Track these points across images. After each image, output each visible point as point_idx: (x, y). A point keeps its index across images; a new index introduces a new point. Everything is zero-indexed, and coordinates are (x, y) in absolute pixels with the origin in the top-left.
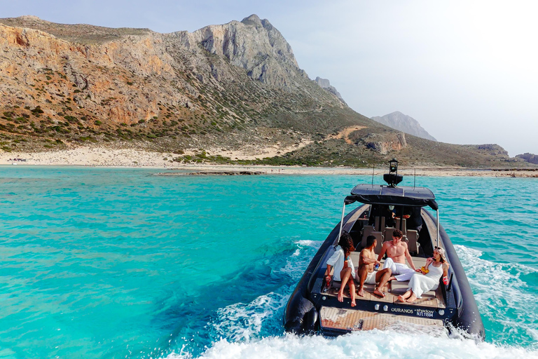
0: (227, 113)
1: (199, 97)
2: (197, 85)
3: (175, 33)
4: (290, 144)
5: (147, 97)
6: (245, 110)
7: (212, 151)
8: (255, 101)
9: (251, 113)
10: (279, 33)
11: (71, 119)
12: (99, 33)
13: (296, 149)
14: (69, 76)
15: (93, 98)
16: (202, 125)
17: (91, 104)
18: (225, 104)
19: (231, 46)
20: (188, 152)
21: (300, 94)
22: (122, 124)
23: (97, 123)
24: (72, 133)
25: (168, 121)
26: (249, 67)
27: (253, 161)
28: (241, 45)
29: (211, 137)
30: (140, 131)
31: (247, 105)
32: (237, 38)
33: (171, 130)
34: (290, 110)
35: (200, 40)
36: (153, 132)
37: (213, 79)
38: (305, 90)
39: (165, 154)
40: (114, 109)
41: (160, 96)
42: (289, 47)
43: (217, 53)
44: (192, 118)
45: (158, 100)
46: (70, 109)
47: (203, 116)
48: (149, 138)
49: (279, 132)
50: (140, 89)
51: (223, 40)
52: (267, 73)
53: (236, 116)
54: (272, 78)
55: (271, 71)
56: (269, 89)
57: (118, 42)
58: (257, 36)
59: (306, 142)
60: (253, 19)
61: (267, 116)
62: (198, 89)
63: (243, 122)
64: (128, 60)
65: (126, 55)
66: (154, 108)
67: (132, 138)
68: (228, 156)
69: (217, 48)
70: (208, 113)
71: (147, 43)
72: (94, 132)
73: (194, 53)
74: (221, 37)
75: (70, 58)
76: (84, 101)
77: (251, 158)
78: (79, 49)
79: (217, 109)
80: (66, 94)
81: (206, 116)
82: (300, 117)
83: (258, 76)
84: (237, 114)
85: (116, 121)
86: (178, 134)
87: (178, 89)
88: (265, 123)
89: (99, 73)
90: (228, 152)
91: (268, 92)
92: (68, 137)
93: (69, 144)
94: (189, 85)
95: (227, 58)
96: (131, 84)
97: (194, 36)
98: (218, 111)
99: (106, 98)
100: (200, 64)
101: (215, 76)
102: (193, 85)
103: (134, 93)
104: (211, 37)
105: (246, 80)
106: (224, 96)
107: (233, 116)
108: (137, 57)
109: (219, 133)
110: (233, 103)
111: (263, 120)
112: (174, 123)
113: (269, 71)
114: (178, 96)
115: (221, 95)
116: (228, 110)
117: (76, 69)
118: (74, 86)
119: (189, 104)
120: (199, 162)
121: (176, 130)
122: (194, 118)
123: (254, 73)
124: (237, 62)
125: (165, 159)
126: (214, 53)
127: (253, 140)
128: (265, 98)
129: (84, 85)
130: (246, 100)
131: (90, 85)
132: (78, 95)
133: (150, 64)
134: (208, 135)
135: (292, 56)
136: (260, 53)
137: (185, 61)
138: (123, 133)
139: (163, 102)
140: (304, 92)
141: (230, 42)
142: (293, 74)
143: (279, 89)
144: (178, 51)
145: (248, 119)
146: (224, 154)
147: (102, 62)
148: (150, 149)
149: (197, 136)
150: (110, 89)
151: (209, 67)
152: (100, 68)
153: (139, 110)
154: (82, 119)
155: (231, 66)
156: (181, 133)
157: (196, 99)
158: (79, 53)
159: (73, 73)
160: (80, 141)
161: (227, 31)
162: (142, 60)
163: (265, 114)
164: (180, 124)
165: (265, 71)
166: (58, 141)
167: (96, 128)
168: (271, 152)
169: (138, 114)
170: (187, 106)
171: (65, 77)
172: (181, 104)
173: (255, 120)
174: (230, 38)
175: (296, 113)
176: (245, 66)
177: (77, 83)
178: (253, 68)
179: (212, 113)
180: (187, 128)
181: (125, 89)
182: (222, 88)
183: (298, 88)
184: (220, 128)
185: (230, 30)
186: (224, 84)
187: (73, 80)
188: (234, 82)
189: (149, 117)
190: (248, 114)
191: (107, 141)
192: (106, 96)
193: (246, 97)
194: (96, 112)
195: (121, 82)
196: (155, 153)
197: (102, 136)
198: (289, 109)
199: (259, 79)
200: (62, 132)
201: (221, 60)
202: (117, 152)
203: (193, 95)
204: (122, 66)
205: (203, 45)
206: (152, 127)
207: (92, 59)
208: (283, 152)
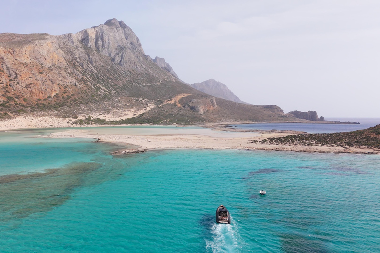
0: (100, 88)
1: (82, 78)
2: (80, 69)
3: (64, 35)
4: (141, 108)
5: (52, 81)
6: (111, 86)
7: (95, 115)
8: (117, 79)
9: (115, 87)
10: (131, 30)
11: (10, 99)
12: (19, 39)
13: (145, 111)
14: (5, 71)
15: (20, 84)
16: (86, 98)
17: (20, 87)
18: (99, 82)
19: (100, 42)
20: (80, 117)
21: (146, 73)
22: (38, 100)
23: (25, 100)
24: (12, 108)
25: (65, 96)
26: (112, 56)
27: (120, 121)
28: (107, 41)
29: (92, 106)
30: (49, 103)
31: (112, 82)
32: (104, 37)
33: (68, 102)
34: (140, 84)
35: (80, 38)
36: (57, 104)
37: (90, 65)
38: (150, 70)
39: (67, 119)
40: (33, 91)
41: (59, 80)
42: (137, 40)
43: (91, 47)
44: (79, 93)
45: (58, 82)
46: (8, 92)
47: (85, 91)
48: (55, 108)
49: (134, 100)
50: (47, 76)
51: (95, 37)
52: (125, 59)
53: (106, 90)
54: (128, 63)
55: (127, 58)
56: (126, 70)
57: (32, 46)
58: (117, 34)
59: (151, 106)
60: (113, 21)
61: (125, 89)
62: (81, 72)
63: (110, 94)
64: (38, 57)
65: (37, 54)
66: (56, 88)
67: (46, 109)
68: (104, 118)
69: (91, 44)
70: (89, 89)
71: (49, 45)
72: (24, 106)
73: (77, 48)
74: (94, 36)
75: (5, 58)
76: (15, 86)
77: (118, 119)
78: (10, 52)
79: (94, 86)
80: (5, 82)
81: (87, 91)
82: (146, 89)
83: (119, 62)
84: (107, 89)
85: (35, 97)
86: (72, 104)
87: (69, 73)
88: (124, 94)
89: (22, 67)
90: (103, 115)
91: (126, 72)
92: (10, 110)
93: (12, 115)
94: (75, 71)
95: (98, 50)
96: (41, 73)
97: (77, 37)
98: (95, 87)
99: (28, 83)
100: (81, 55)
101: (91, 63)
102: (78, 70)
103: (44, 79)
104: (88, 36)
105: (111, 65)
106: (97, 76)
107: (104, 90)
108: (44, 55)
109: (97, 102)
110: (104, 81)
111: (123, 92)
112: (69, 97)
113: (126, 58)
114: (70, 79)
115: (95, 76)
116: (100, 86)
117: (9, 65)
118: (9, 76)
119: (77, 83)
120: (88, 123)
121: (70, 102)
122: (80, 92)
123: (116, 60)
124: (104, 53)
125: (68, 122)
126: (90, 47)
127: (117, 106)
128: (124, 77)
129: (15, 76)
130: (111, 79)
131: (18, 76)
132: (12, 82)
133: (51, 58)
134: (90, 104)
135: (140, 45)
136: (119, 46)
137: (72, 53)
138: (40, 105)
139: (61, 83)
140: (148, 71)
141: (100, 39)
142: (141, 59)
143: (133, 70)
144: (66, 47)
145: (113, 92)
146: (101, 117)
147: (24, 59)
148: (58, 116)
149: (83, 105)
150: (30, 77)
151: (87, 57)
152: (22, 63)
153: (48, 90)
154: (16, 98)
155: (101, 56)
156: (74, 104)
157: (80, 80)
158: (10, 55)
159: (8, 68)
160: (18, 113)
161: (97, 32)
162: (46, 56)
163: (124, 87)
164: (72, 98)
165: (123, 58)
166: (6, 113)
167: (25, 103)
168: (130, 114)
169: (47, 93)
170: (75, 85)
171: (3, 71)
172: (72, 84)
173: (118, 93)
174: (100, 37)
175: (144, 86)
176: (110, 55)
177: (10, 75)
178: (115, 56)
179: (91, 89)
180: (77, 100)
181: (39, 76)
182: (96, 71)
183: (145, 69)
184: (97, 99)
185: (100, 31)
186: (96, 67)
187: (8, 73)
188: (103, 66)
189: (54, 94)
190: (113, 88)
191: (33, 112)
192: (28, 82)
193: (111, 77)
194: (23, 92)
195: (35, 72)
196: (61, 119)
197: (29, 108)
198: (139, 84)
199: (119, 64)
200: (6, 107)
201: (95, 51)
202: (40, 119)
203: (78, 77)
204: (35, 61)
205: (82, 41)
206: (56, 101)
207: (18, 58)
208: (137, 114)
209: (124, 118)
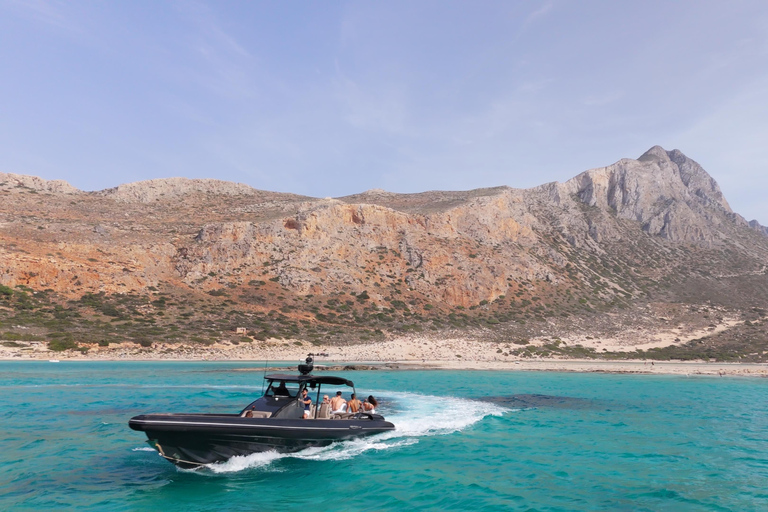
0: (605, 285)
1: (568, 265)
2: (566, 249)
3: (542, 186)
4: (701, 326)
5: (493, 271)
6: (634, 279)
7: (572, 340)
8: (651, 265)
9: (643, 282)
10: (697, 165)
11: (398, 304)
12: (446, 199)
13: (709, 333)
14: (404, 254)
15: (426, 278)
16: (565, 304)
17: (424, 284)
18: (605, 273)
19: (618, 194)
20: (535, 342)
21: (727, 250)
22: (458, 308)
23: (427, 308)
24: (396, 321)
25: (518, 300)
26: (645, 219)
27: (631, 353)
28: (633, 190)
29: (575, 320)
30: (480, 315)
31: (638, 272)
32: (627, 182)
33: (521, 313)
34: (709, 274)
35: (575, 191)
36: (496, 316)
37: (591, 240)
38: (737, 244)
40: (450, 289)
41: (511, 269)
42: (713, 184)
43: (597, 205)
44: (551, 295)
45: (507, 274)
46: (399, 292)
47: (568, 291)
48: (489, 324)
49: (686, 308)
50: (485, 262)
51: (607, 186)
52: (673, 223)
53: (619, 288)
54: (680, 232)
55: (679, 221)
56: (676, 246)
57: (463, 207)
58: (659, 175)
59: (731, 322)
60: (654, 152)
61: (668, 286)
62: (567, 255)
63: (628, 296)
64: (475, 228)
65: (472, 222)
66: (501, 284)
67: (466, 324)
68: (593, 346)
69: (598, 199)
70: (576, 287)
71: (499, 204)
72: (420, 318)
73: (565, 209)
74: (605, 183)
75: (407, 232)
76: (416, 282)
77: (630, 349)
78: (419, 221)
79: (591, 281)
80: (397, 275)
81: (573, 291)
82: (724, 284)
83: (658, 230)
84: (621, 286)
85: (452, 303)
86: (528, 317)
87: (538, 257)
88: (663, 297)
89: (437, 246)
90: (595, 340)
91: (673, 251)
92: (389, 325)
93: (388, 335)
94: (554, 251)
95: (613, 210)
96: (473, 256)
97: (567, 183)
98: (592, 283)
99: (442, 276)
100: (573, 222)
101: (594, 236)
102: (560, 251)
103: (476, 268)
104: (590, 184)
105: (639, 238)
106: (604, 261)
107: (615, 290)
108: (485, 223)
109: (589, 314)
110: (617, 270)
111: (662, 291)
112: (525, 303)
113: (675, 220)
114: (536, 267)
115: (599, 261)
116: (607, 280)
117: (411, 244)
118: (408, 264)
119: (551, 276)
121: (527, 311)
122: (555, 294)
123: (652, 226)
124: (627, 214)
126: (594, 206)
127: (637, 322)
128: (668, 260)
129: (418, 262)
130: (637, 265)
131: (424, 262)
132: (410, 275)
133: (502, 229)
134: (571, 317)
135: (719, 195)
136: (662, 197)
137: (553, 219)
138: (457, 318)
139: (515, 275)
140: (734, 246)
141: (618, 187)
142: (717, 221)
143: (692, 246)
144: (544, 209)
145: (637, 292)
146: (588, 344)
147: (444, 233)
148: (486, 338)
149: (554, 320)
150: (448, 265)
151: (586, 224)
152: (440, 240)
153: (481, 288)
154: (411, 303)
155: (619, 220)
156: (533, 316)
157: (562, 269)
158: (419, 225)
159: (409, 250)
160: (402, 330)
161: (612, 175)
162: (491, 225)
163: (666, 283)
164: (534, 304)
165: (669, 222)
166: (378, 332)
167: (424, 313)
168: (665, 340)
169: (480, 293)
170: (548, 279)
171: (399, 255)
172: (540, 277)
173: (648, 293)
174: (618, 182)
175: (718, 279)
176: (639, 218)
177: (411, 261)
178: (650, 219)
179: (583, 286)
180: (543, 309)
181: (466, 263)
182: (603, 251)
183: (725, 241)
184: (592, 306)
185: (617, 172)
186: (605, 245)
187: (408, 257)
188: (621, 241)
189: (494, 297)
190: (638, 285)
191: (434, 329)
192: (442, 273)
193: (637, 261)
194: (428, 293)
195: (461, 255)
197: (430, 323)
198: (706, 273)
199: (659, 234)
200: (385, 320)
201: (604, 213)
202: (441, 342)
203: (559, 264)
204: (466, 235)
205: (579, 196)
206: (496, 309)
207: (432, 231)
208: (684, 340)
209: (645, 348)
